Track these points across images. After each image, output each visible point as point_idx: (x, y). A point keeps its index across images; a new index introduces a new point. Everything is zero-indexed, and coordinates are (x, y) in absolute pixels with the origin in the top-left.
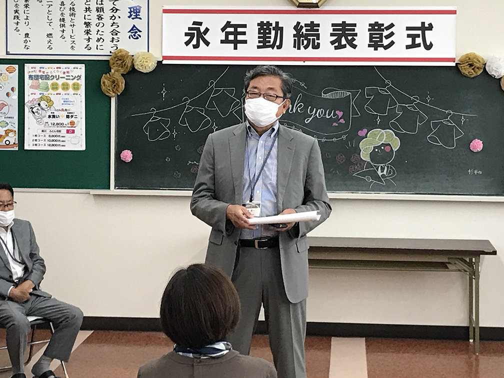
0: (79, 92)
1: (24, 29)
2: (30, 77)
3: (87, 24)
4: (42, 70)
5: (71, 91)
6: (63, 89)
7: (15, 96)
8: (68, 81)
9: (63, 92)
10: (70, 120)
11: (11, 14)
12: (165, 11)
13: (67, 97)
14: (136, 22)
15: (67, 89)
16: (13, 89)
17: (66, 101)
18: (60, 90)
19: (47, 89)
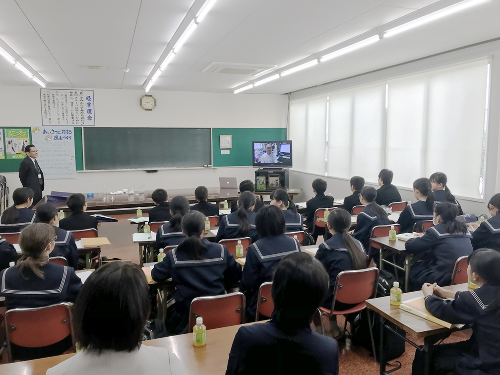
1: (49, 117)
3: (72, 115)
11: (43, 112)
14: (90, 115)
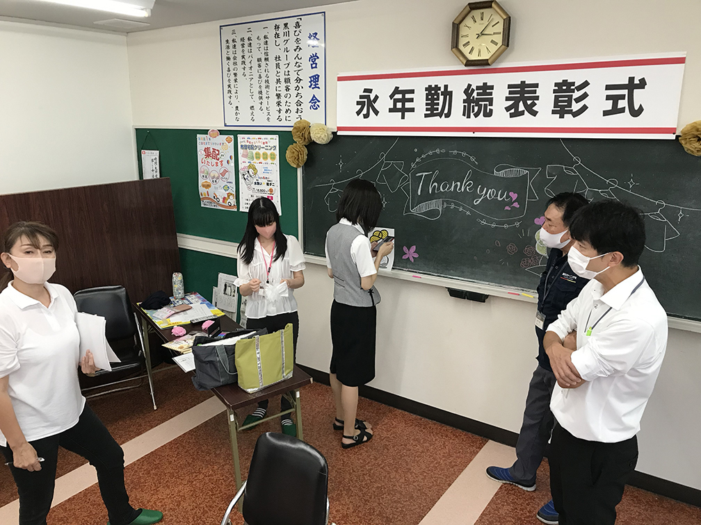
0: (275, 162)
1: (234, 102)
2: (242, 146)
4: (249, 140)
5: (269, 161)
6: (264, 158)
7: (232, 164)
8: (266, 151)
9: (263, 161)
10: (269, 187)
11: (226, 89)
12: (340, 79)
13: (266, 166)
14: (316, 92)
15: (267, 158)
16: (231, 157)
17: (266, 170)
18: (261, 160)
19: (253, 158)
